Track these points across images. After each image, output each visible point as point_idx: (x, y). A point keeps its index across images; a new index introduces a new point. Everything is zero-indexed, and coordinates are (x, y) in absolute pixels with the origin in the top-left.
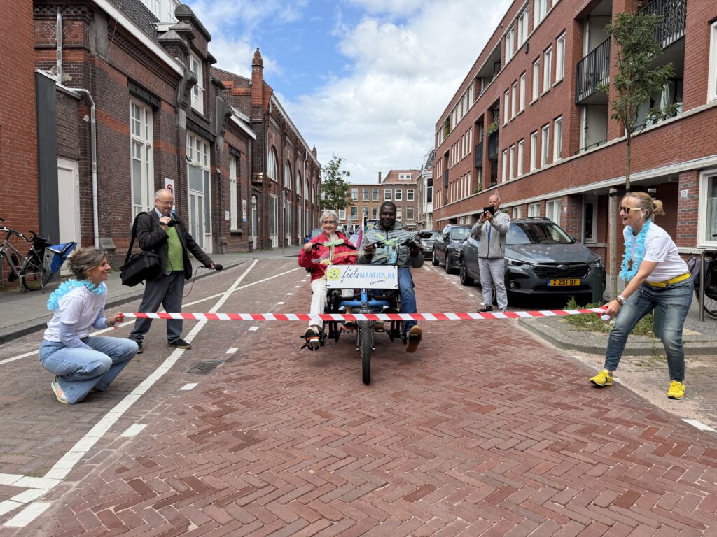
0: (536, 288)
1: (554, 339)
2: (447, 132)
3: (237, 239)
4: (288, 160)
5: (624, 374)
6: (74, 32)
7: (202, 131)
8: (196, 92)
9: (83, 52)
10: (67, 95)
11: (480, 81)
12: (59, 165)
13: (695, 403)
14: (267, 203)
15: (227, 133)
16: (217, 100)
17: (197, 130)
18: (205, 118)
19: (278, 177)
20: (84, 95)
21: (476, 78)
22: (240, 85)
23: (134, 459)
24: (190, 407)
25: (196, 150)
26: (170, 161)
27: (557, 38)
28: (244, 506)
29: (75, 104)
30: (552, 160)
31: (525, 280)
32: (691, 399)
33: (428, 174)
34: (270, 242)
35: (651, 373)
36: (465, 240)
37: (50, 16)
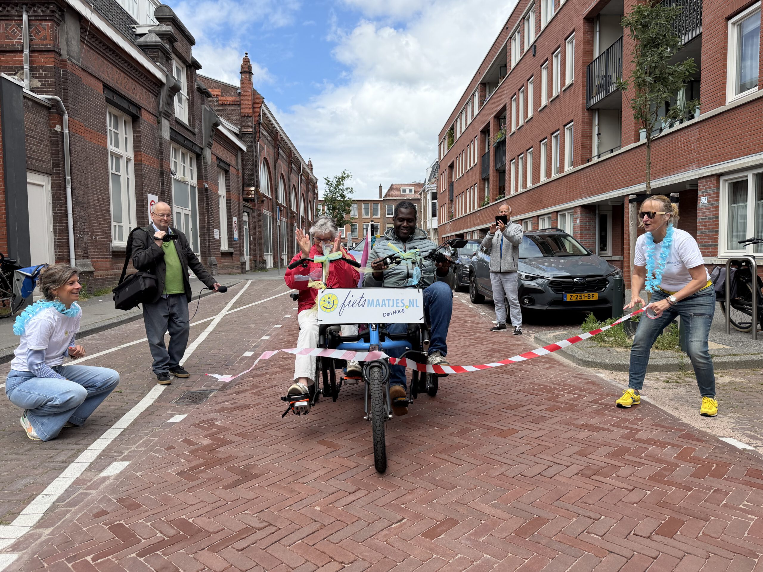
0: (551, 303)
1: (574, 357)
2: (451, 142)
3: (228, 260)
4: (282, 174)
5: (651, 391)
6: (43, 34)
7: (187, 142)
8: (180, 101)
9: (53, 56)
10: (37, 103)
11: (485, 87)
12: (28, 180)
13: (729, 420)
14: (260, 221)
15: (215, 145)
16: (203, 109)
17: (182, 142)
18: (189, 128)
19: (272, 192)
20: (55, 103)
21: (480, 83)
22: (228, 94)
23: (115, 501)
24: (180, 441)
25: (182, 163)
26: (153, 176)
27: (566, 39)
28: (242, 550)
29: (45, 113)
30: (564, 168)
31: (539, 295)
32: (726, 416)
33: (432, 188)
34: (265, 262)
35: (680, 389)
36: (474, 255)
37: (15, 16)
